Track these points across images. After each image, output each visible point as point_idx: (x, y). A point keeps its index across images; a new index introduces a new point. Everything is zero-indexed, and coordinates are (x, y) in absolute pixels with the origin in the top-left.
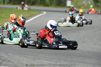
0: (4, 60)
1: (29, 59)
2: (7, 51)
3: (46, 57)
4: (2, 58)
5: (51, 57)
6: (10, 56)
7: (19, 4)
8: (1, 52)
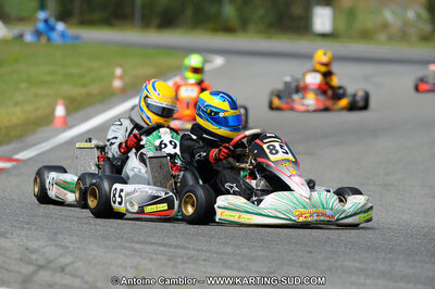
0: (41, 267)
1: (151, 260)
2: (55, 226)
3: (223, 253)
4: (34, 257)
6: (68, 248)
7: (108, 22)
8: (30, 229)
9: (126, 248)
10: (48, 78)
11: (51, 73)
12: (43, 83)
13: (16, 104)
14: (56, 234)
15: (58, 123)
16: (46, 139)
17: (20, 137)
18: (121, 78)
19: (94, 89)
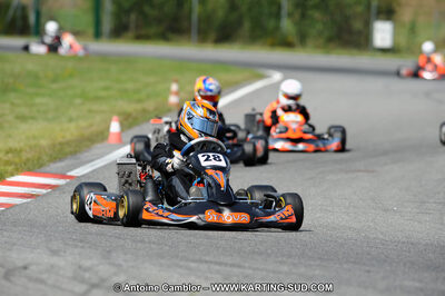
0: (94, 286)
2: (108, 244)
3: (280, 273)
4: (87, 275)
5: (302, 270)
6: (120, 266)
7: (164, 36)
8: (82, 247)
9: (181, 267)
10: (103, 93)
11: (106, 88)
12: (97, 99)
13: (71, 120)
14: (109, 252)
15: (112, 139)
16: (101, 156)
17: (74, 153)
18: (177, 93)
19: (150, 105)
